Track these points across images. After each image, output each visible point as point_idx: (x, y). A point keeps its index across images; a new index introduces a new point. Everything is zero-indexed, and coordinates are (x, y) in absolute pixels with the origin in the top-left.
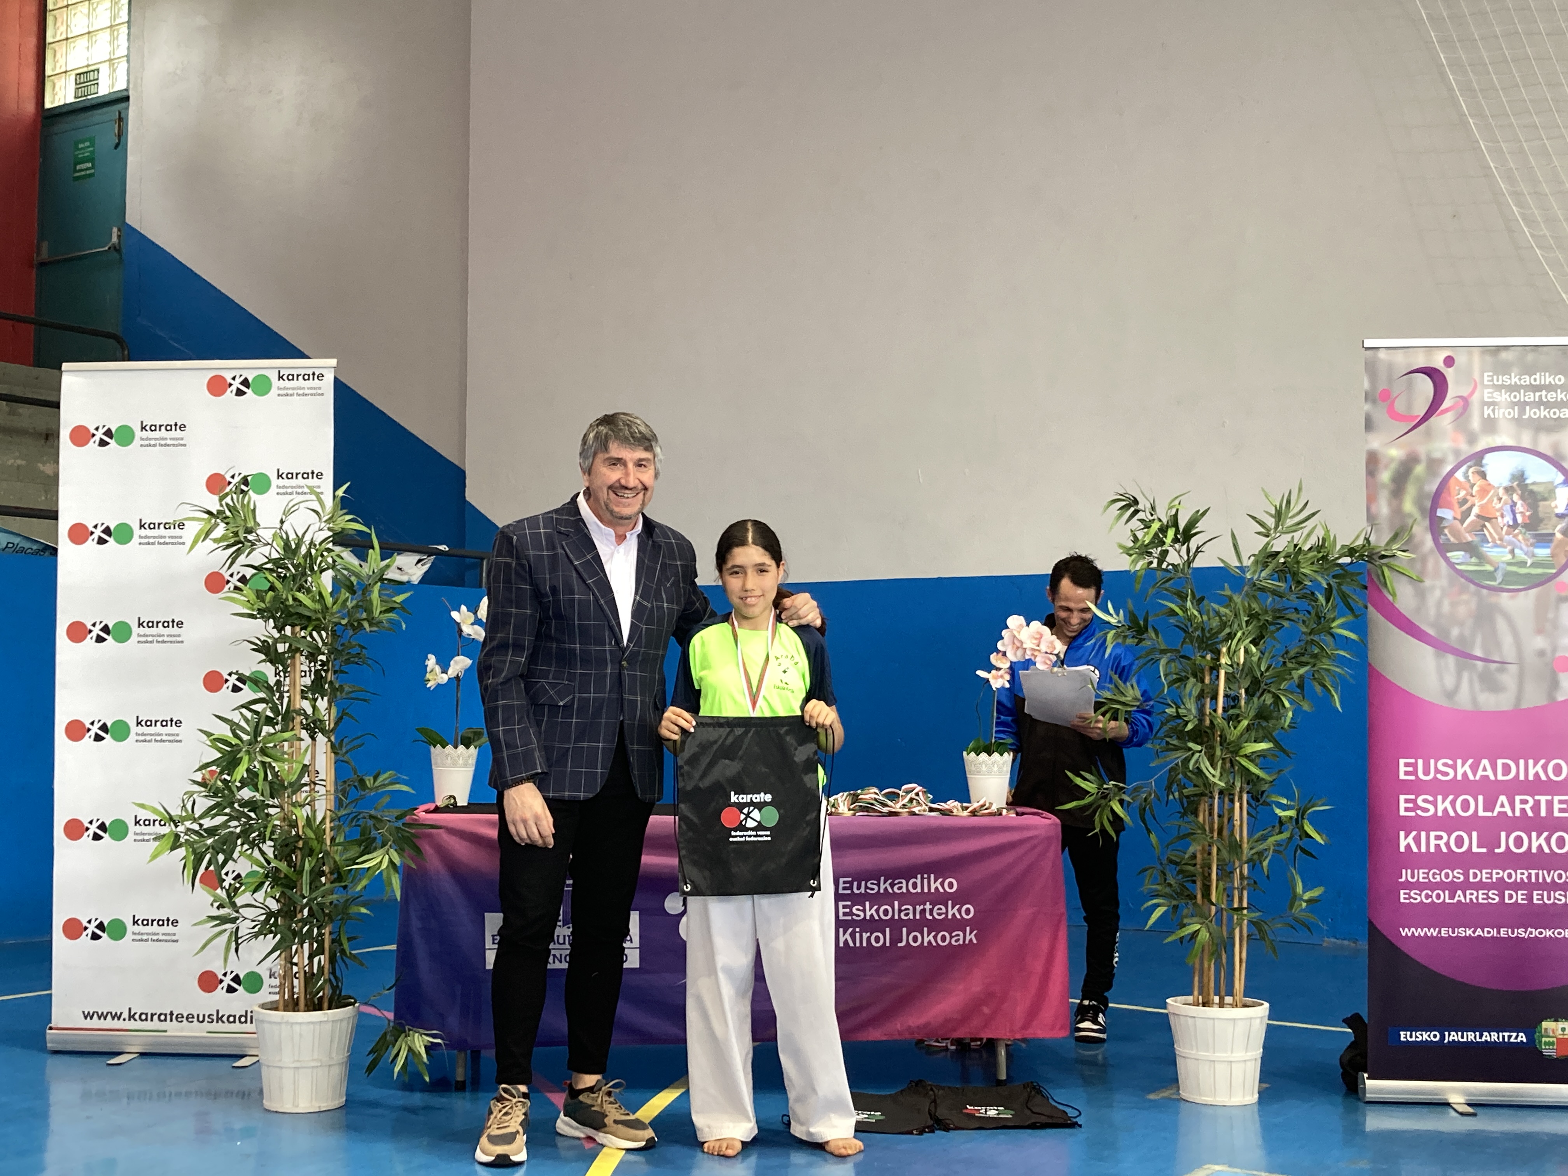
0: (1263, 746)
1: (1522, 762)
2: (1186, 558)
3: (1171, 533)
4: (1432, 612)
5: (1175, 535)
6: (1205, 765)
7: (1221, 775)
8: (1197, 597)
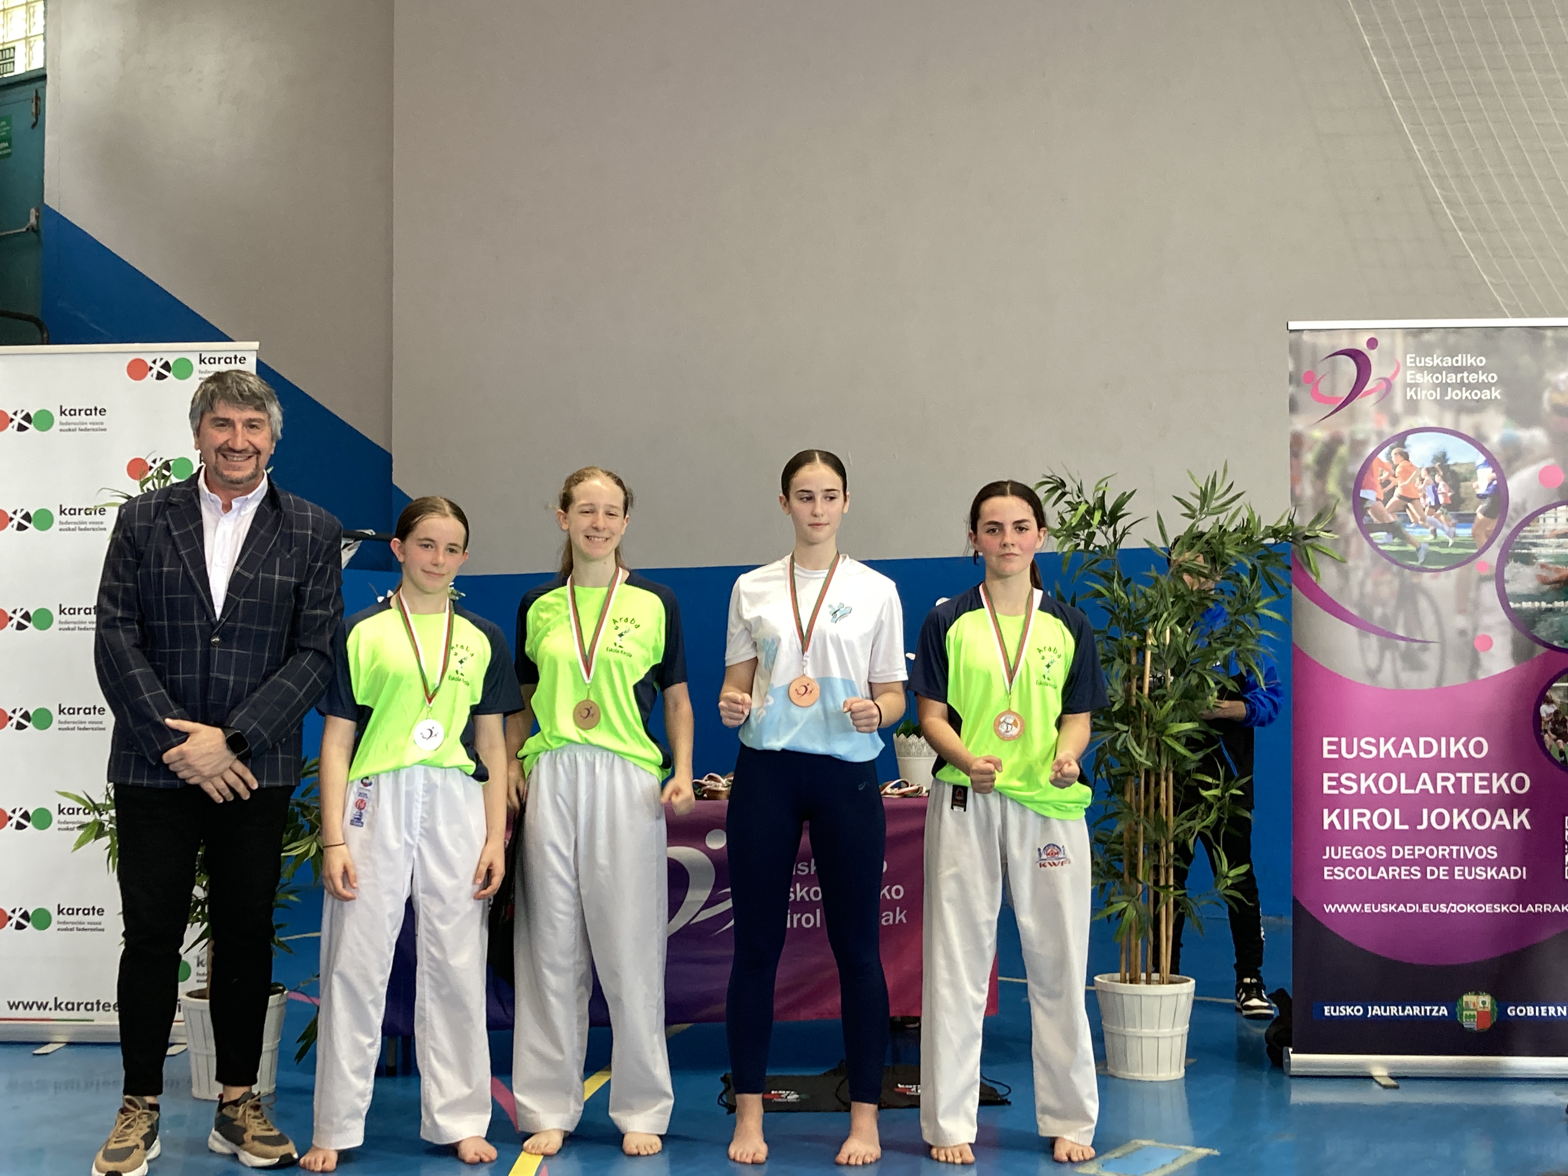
0: (1188, 726)
1: (1443, 740)
2: (1113, 540)
3: (1098, 515)
4: (1355, 592)
5: (1102, 517)
6: (1132, 744)
7: (1148, 755)
8: (1124, 579)
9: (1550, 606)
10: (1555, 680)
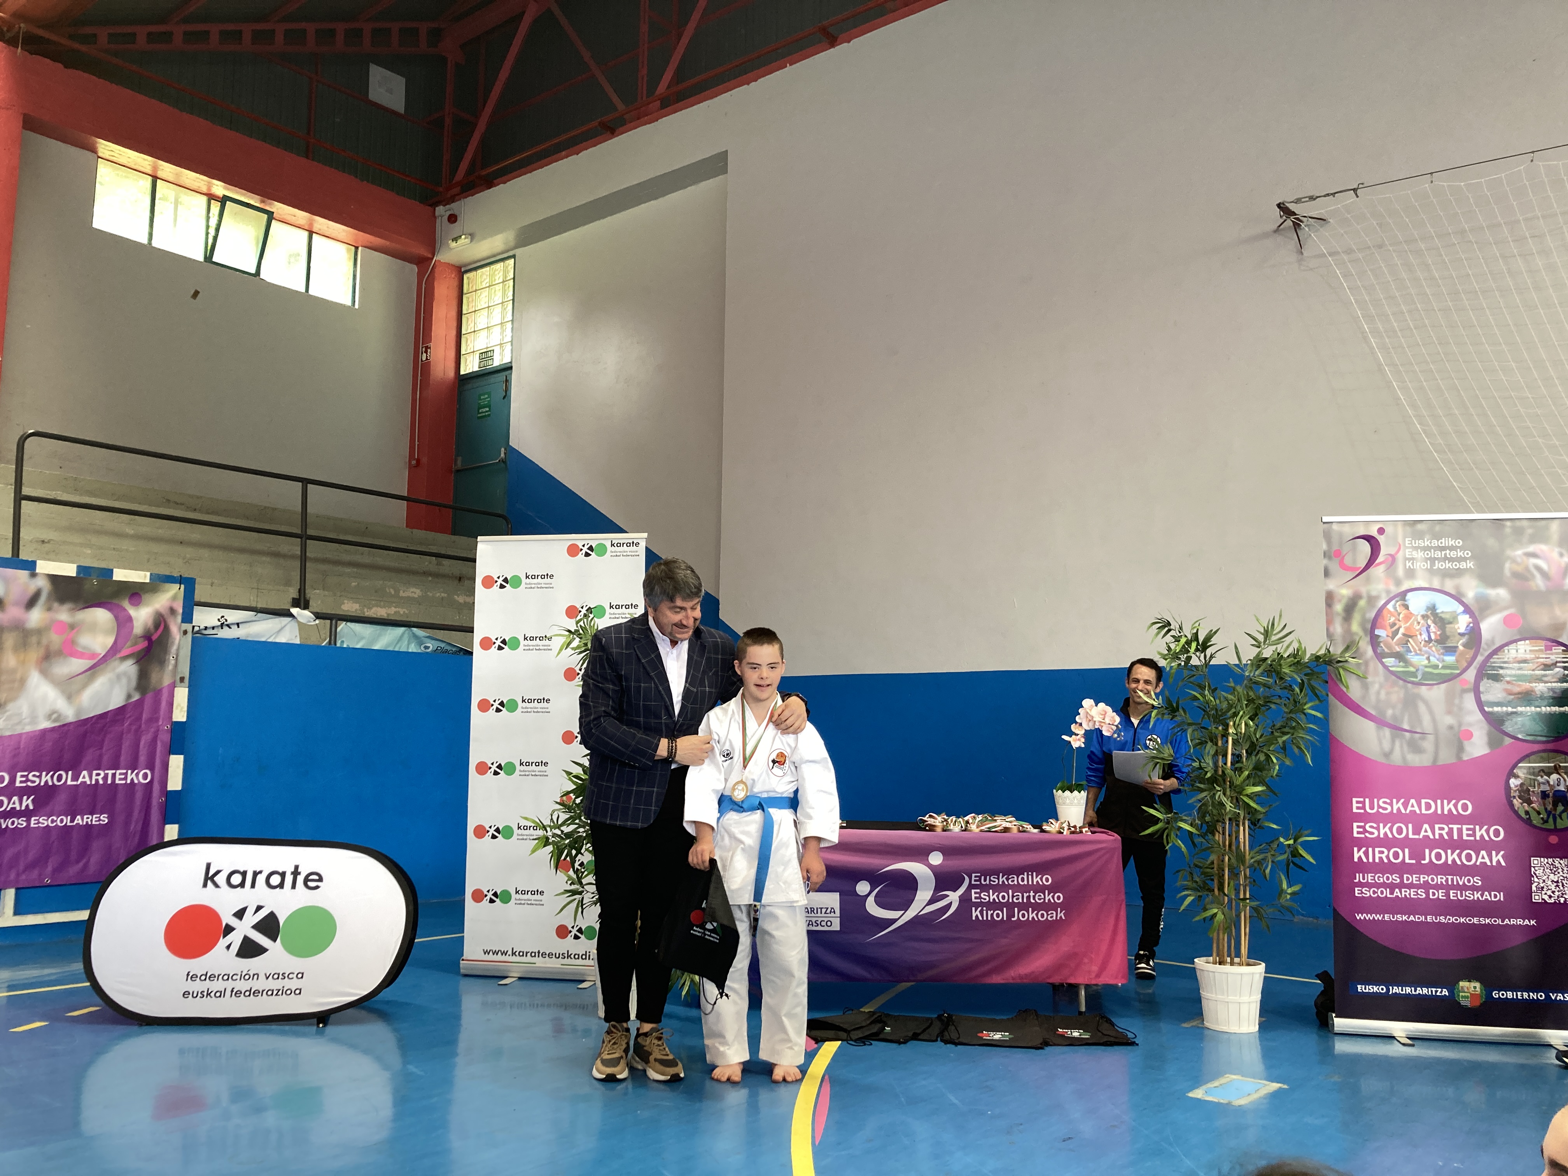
0: (1259, 789)
1: (1439, 802)
2: (1204, 661)
3: (1194, 645)
5: (1197, 646)
6: (1224, 800)
8: (1213, 688)
9: (1514, 710)
10: (1520, 761)
